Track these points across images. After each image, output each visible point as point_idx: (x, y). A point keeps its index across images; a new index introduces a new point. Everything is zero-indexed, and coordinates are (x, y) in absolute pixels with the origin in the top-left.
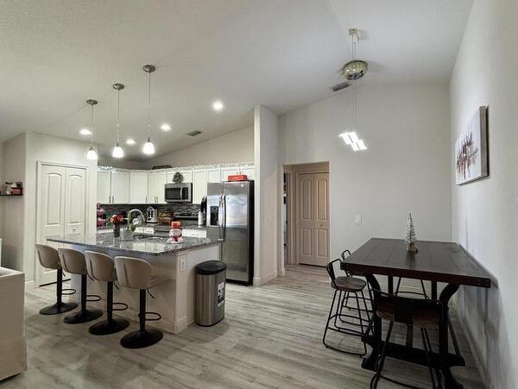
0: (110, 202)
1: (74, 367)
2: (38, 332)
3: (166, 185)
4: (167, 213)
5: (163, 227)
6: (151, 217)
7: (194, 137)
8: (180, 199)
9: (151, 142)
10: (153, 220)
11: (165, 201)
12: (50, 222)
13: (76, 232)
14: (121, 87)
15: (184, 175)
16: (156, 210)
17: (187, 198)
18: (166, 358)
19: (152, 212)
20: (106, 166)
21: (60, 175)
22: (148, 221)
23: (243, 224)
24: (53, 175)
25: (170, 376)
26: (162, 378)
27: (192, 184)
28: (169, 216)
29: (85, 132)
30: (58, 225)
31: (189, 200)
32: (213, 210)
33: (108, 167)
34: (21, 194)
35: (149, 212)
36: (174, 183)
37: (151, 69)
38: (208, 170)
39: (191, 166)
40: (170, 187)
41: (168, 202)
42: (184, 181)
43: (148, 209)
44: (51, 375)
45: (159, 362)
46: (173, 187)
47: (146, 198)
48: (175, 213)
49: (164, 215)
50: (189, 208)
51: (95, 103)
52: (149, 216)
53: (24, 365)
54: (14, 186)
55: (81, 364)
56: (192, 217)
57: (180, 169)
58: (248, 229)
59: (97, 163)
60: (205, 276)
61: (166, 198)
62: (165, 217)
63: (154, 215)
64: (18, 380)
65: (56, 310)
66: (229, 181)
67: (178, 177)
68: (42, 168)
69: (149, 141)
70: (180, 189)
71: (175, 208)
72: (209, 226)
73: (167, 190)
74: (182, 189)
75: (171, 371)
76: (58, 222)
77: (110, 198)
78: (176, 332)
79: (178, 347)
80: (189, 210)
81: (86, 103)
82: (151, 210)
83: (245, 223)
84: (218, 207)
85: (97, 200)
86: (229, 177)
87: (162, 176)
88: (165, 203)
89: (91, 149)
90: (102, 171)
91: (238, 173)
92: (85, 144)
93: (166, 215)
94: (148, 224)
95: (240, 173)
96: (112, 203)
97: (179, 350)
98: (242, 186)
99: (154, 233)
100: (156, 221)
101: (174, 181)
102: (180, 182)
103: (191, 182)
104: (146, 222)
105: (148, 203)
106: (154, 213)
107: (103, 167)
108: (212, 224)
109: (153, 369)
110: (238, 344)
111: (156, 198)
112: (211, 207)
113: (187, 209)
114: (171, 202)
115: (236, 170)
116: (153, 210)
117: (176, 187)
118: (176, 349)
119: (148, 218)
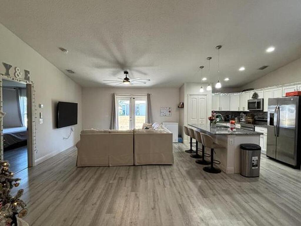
0: (219, 110)
1: (185, 169)
2: (182, 156)
3: (248, 100)
4: (250, 117)
5: (249, 125)
6: (242, 119)
7: (263, 70)
8: (255, 108)
9: (219, 82)
10: (243, 120)
11: (248, 110)
12: (193, 118)
13: (203, 123)
14: (210, 58)
15: (259, 94)
16: (245, 115)
17: (260, 108)
18: (216, 179)
19: (243, 116)
20: (217, 92)
21: (196, 99)
22: (241, 121)
23: (293, 126)
24: (194, 99)
25: (212, 185)
26: (209, 184)
27: (263, 99)
28: (251, 118)
29: (204, 79)
30: (195, 119)
31: (261, 109)
32: (271, 115)
33: (218, 93)
34: (183, 107)
35: (241, 115)
36: (252, 99)
37: (220, 47)
38: (273, 90)
39: (262, 88)
40: (250, 101)
41: (250, 110)
42: (259, 98)
43: (241, 114)
44: (178, 168)
45: (212, 179)
46: (252, 101)
47: (239, 108)
48: (255, 117)
49: (249, 117)
50: (264, 114)
51: (203, 67)
52: (241, 118)
53: (173, 162)
54: (182, 104)
55: (187, 169)
56: (265, 120)
57: (256, 90)
58: (297, 130)
59: (211, 92)
60: (244, 150)
61: (249, 108)
62: (249, 119)
63: (244, 118)
64: (171, 166)
65: (190, 152)
66: (286, 96)
67: (255, 96)
68: (190, 97)
69: (218, 82)
70: (255, 102)
71: (255, 114)
72: (268, 126)
73: (249, 103)
74: (256, 102)
75: (214, 184)
76: (195, 118)
77: (219, 108)
78: (227, 173)
79: (223, 177)
80: (263, 115)
81: (200, 68)
82: (242, 115)
83: (294, 125)
84: (274, 114)
85: (212, 109)
86: (287, 94)
87: (247, 95)
88: (248, 111)
89: (202, 88)
90: (215, 95)
91: (295, 90)
92: (206, 84)
93: (250, 118)
94: (241, 122)
95: (297, 90)
96: (220, 111)
97: (223, 179)
98: (292, 99)
99: (241, 127)
100: (245, 121)
101: (252, 98)
102: (256, 98)
103: (263, 98)
104: (240, 121)
105: (240, 111)
106: (244, 116)
107: (215, 93)
108: (270, 124)
109: (208, 180)
110: (254, 189)
111: (244, 108)
112: (270, 114)
113: (263, 114)
114: (252, 110)
115: (294, 88)
116: (243, 114)
117: (253, 101)
118: (222, 178)
119: (241, 119)
